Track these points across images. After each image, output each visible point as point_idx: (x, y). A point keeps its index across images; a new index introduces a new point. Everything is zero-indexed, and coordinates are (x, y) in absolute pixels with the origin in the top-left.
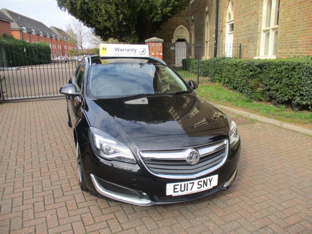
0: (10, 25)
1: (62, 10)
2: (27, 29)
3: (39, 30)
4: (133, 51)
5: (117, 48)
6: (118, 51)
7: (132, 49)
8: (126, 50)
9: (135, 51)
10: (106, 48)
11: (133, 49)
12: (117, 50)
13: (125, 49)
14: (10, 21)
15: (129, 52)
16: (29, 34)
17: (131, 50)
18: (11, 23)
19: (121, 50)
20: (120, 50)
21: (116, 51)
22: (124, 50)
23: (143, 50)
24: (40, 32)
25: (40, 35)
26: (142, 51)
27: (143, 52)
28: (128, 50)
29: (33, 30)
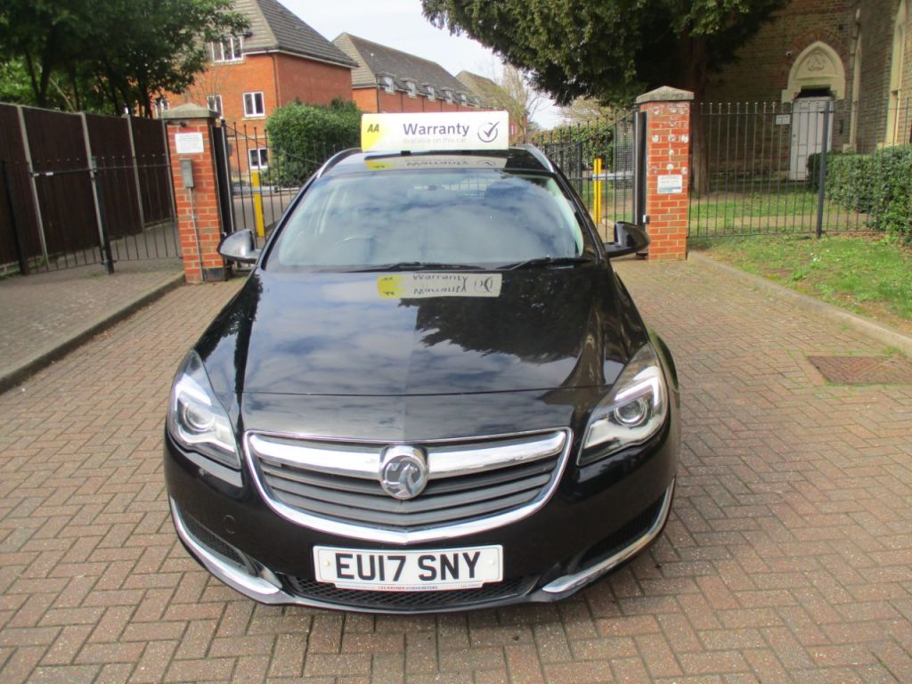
0: (350, 77)
1: (435, 25)
2: (395, 83)
3: (427, 83)
4: (459, 132)
5: (410, 125)
6: (414, 133)
7: (455, 126)
8: (437, 130)
9: (466, 132)
10: (377, 126)
11: (458, 126)
12: (409, 129)
13: (435, 128)
14: (351, 64)
15: (447, 135)
16: (400, 95)
17: (451, 130)
18: (352, 71)
19: (423, 131)
20: (418, 129)
21: (407, 133)
22: (432, 130)
23: (491, 126)
24: (429, 89)
25: (429, 97)
26: (487, 132)
27: (488, 135)
28: (443, 130)
29: (411, 86)
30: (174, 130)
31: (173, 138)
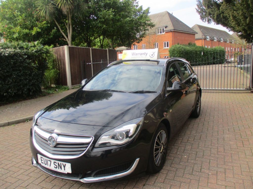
2: (210, 37)
4: (145, 55)
5: (133, 53)
6: (134, 55)
7: (144, 53)
8: (140, 54)
9: (147, 55)
10: (126, 53)
11: (145, 53)
12: (133, 54)
13: (139, 54)
14: (195, 33)
15: (142, 56)
16: (211, 41)
17: (143, 54)
18: (195, 35)
19: (136, 54)
20: (135, 54)
21: (132, 55)
22: (138, 54)
23: (153, 53)
24: (221, 39)
25: (221, 41)
26: (152, 54)
27: (152, 55)
28: (141, 54)
29: (215, 38)
30: (118, 53)
31: (118, 55)
